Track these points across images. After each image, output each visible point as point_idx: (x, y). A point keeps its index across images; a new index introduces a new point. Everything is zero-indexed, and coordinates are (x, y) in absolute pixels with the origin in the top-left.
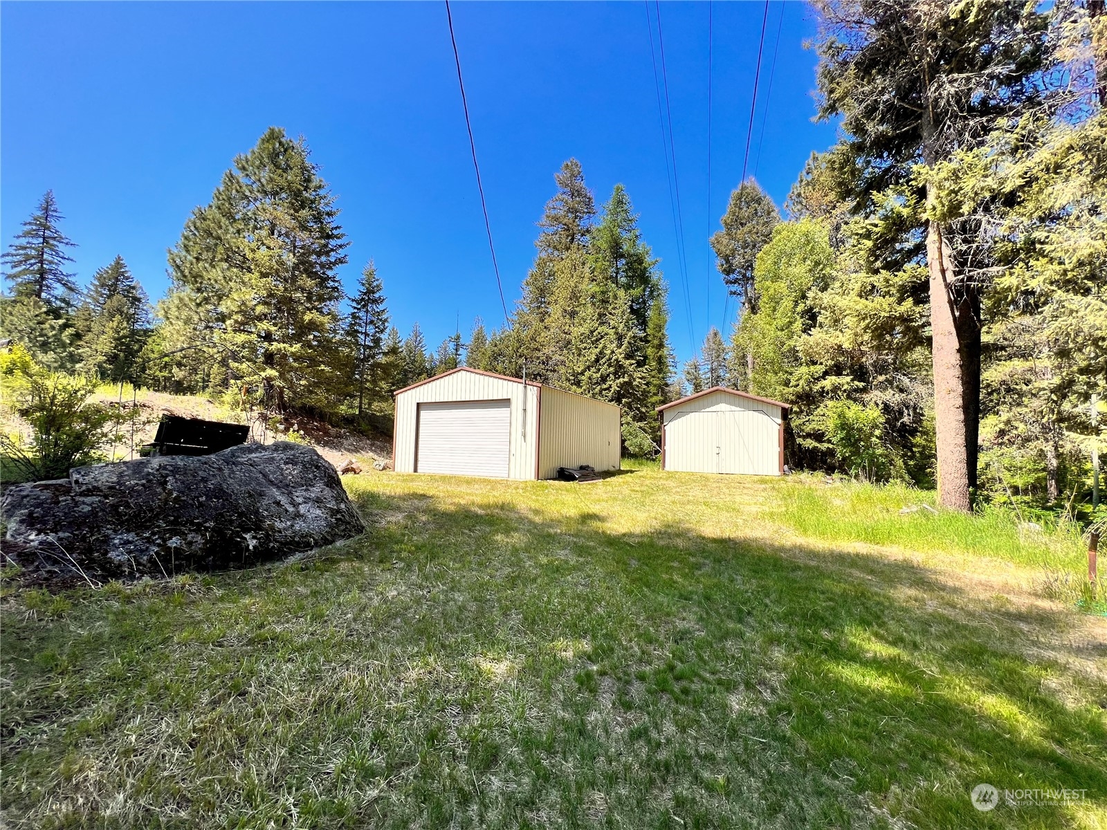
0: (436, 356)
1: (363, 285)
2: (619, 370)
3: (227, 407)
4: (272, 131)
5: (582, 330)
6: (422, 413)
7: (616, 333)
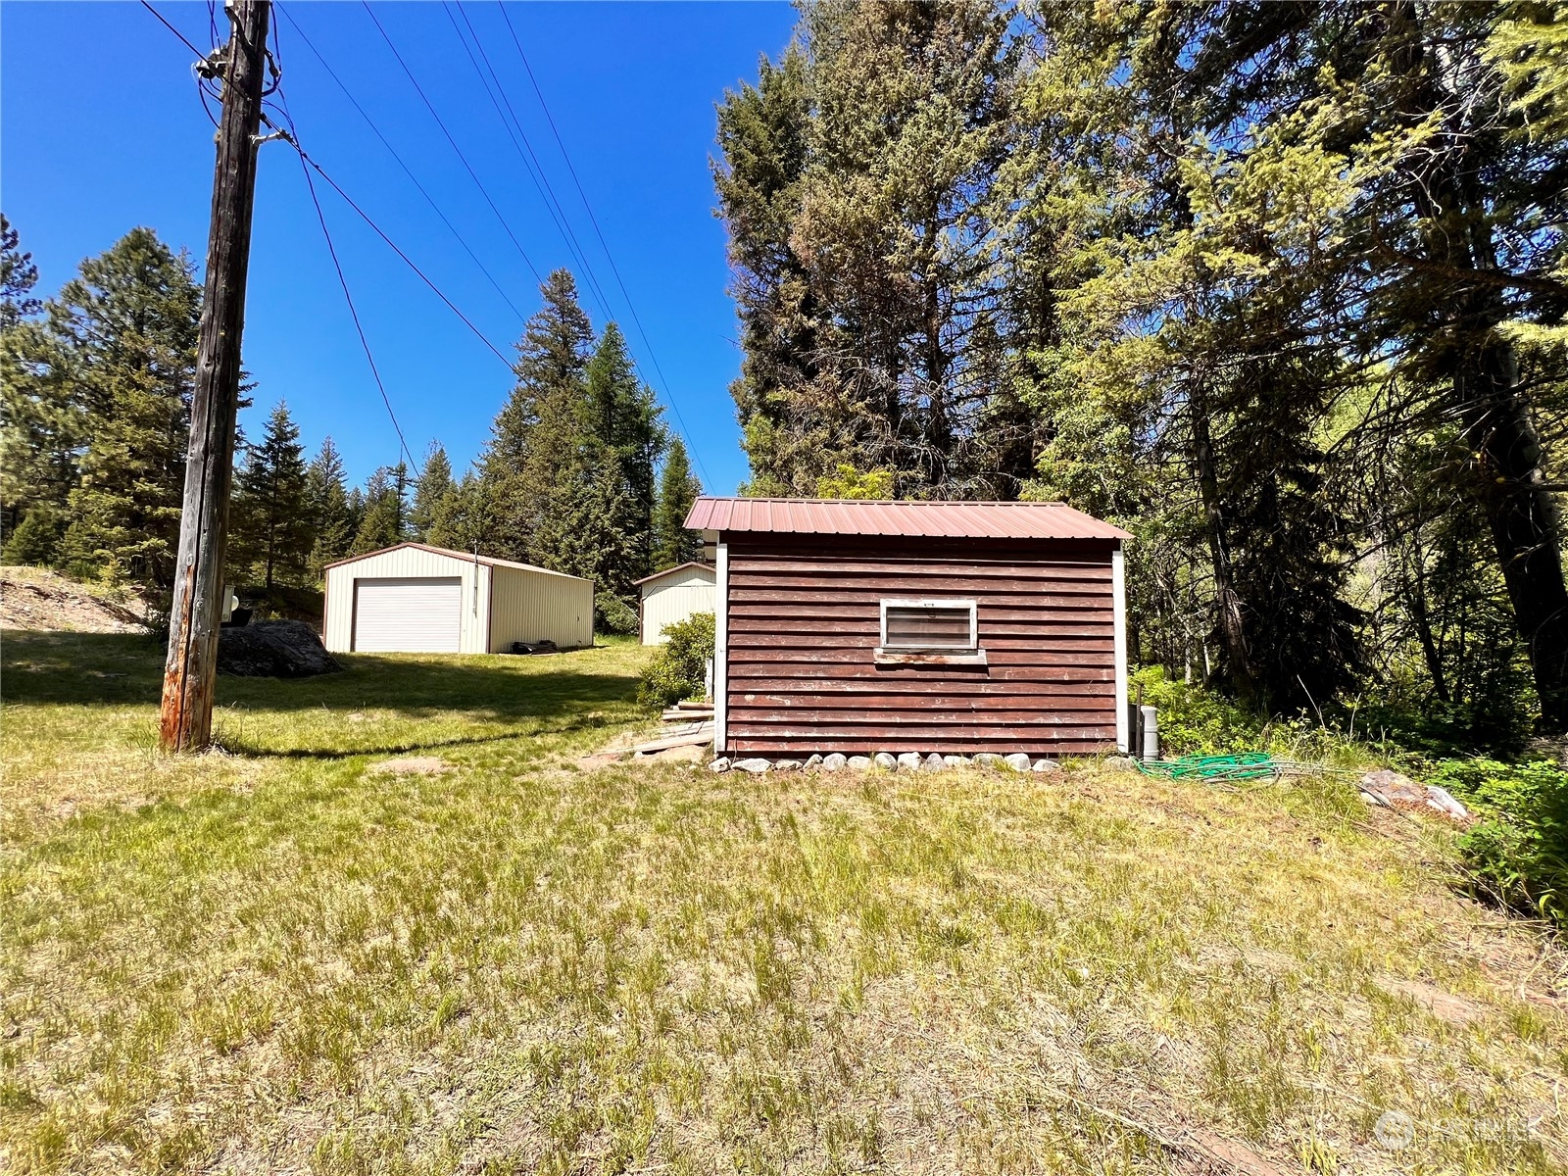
0: (365, 492)
1: (272, 430)
2: (605, 538)
3: (106, 583)
4: (138, 233)
5: (563, 490)
6: (361, 589)
7: (604, 496)
